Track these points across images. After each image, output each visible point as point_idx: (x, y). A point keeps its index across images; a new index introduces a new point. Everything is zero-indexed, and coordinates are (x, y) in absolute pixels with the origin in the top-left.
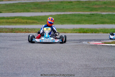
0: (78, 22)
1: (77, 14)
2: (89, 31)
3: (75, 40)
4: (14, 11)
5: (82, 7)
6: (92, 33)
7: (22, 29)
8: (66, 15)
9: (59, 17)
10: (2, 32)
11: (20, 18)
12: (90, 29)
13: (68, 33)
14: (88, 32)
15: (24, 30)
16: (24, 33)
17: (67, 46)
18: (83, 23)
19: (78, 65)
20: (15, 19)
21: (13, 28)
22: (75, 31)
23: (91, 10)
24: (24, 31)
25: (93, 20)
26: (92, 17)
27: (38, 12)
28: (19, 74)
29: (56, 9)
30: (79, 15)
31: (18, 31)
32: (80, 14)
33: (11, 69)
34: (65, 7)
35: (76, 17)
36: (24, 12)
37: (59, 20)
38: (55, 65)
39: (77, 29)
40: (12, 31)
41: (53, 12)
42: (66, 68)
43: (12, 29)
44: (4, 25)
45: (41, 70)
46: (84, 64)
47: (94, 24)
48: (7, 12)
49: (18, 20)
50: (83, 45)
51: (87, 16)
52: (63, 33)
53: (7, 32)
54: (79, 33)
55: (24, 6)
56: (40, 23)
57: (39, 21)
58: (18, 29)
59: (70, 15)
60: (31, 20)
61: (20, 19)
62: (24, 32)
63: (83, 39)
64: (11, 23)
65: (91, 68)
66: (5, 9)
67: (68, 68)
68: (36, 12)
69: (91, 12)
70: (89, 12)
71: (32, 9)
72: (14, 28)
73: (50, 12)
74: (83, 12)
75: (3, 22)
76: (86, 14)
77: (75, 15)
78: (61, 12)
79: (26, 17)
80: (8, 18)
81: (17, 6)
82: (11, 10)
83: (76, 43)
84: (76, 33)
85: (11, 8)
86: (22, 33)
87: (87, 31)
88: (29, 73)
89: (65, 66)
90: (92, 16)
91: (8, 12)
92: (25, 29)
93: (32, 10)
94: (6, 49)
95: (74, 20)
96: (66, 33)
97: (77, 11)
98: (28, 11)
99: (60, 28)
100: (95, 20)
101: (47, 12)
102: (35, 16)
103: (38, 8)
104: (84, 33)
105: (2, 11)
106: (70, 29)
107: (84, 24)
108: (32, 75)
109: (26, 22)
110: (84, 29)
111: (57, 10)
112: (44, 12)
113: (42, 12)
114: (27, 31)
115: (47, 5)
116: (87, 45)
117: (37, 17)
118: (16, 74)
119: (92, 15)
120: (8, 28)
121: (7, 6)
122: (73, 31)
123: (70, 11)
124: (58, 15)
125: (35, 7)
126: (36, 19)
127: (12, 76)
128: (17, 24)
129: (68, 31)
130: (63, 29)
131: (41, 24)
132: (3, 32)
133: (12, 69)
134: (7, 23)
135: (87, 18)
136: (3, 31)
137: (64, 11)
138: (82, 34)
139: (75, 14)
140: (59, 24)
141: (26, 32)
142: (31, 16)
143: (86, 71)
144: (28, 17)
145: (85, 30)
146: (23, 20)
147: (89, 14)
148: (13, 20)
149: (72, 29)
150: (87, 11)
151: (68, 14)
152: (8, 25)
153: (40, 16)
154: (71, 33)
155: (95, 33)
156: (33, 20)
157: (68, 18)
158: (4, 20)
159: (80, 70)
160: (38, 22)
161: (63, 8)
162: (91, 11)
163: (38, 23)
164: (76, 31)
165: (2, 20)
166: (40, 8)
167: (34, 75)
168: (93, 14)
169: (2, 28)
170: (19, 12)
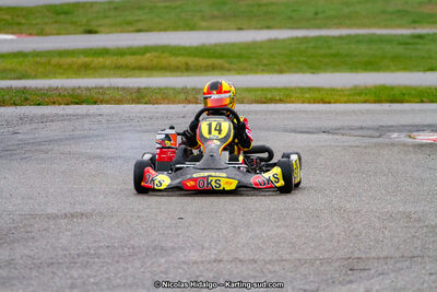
0: (370, 65)
1: (364, 36)
2: (410, 94)
3: (362, 128)
4: (140, 25)
5: (384, 12)
6: (422, 102)
7: (174, 89)
8: (326, 39)
9: (303, 47)
10: (102, 102)
11: (163, 52)
12: (415, 89)
13: (335, 102)
14: (406, 97)
15: (180, 93)
16: (180, 105)
17: (338, 149)
18: (386, 69)
19: (378, 214)
20: (148, 55)
21: (142, 86)
22: (360, 94)
23: (414, 22)
24: (182, 97)
25: (423, 58)
26: (419, 47)
27: (227, 29)
28: (173, 248)
29: (291, 18)
30: (371, 40)
31: (159, 97)
32: (374, 34)
33: (141, 231)
34: (324, 12)
35: (363, 48)
36: (176, 29)
37: (302, 59)
38: (299, 218)
39: (366, 88)
40: (139, 96)
41: (281, 28)
42: (337, 226)
43: (139, 90)
44: (107, 76)
45: (250, 235)
46: (399, 212)
47: (425, 71)
48: (117, 32)
49: (159, 57)
50: (393, 145)
51: (400, 44)
52: (319, 102)
53: (119, 102)
54: (375, 102)
55: (176, 8)
56: (235, 70)
57: (231, 63)
58: (160, 89)
59: (341, 38)
60: (204, 57)
61: (165, 55)
62: (179, 102)
63: (390, 123)
64: (134, 69)
65: (427, 226)
66: (107, 21)
67: (346, 226)
68: (220, 29)
69: (415, 28)
70: (408, 28)
71: (203, 18)
72: (146, 88)
73: (268, 28)
74: (386, 27)
75: (104, 67)
76: (396, 36)
77: (358, 40)
78: (308, 28)
79: (185, 48)
80: (121, 52)
81: (151, 8)
82: (129, 23)
83: (366, 140)
84: (365, 102)
85: (130, 18)
86: (174, 103)
87: (404, 94)
88: (207, 245)
89: (334, 222)
90: (418, 44)
91: (122, 32)
92: (184, 90)
93: (204, 24)
94: (119, 162)
95: (356, 56)
96: (329, 103)
97: (363, 26)
98: (193, 28)
99: (309, 85)
100: (430, 57)
101: (256, 28)
102: (216, 45)
103: (225, 17)
104: (392, 102)
105: (99, 26)
106: (342, 90)
107: (392, 71)
108: (220, 252)
109: (187, 64)
110: (392, 88)
111: (293, 22)
112: (249, 28)
113: (240, 29)
114: (190, 97)
115: (260, 6)
116: (405, 145)
117: (223, 46)
118: (162, 249)
119: (418, 40)
120: (124, 89)
121: (116, 9)
122: (355, 94)
123: (339, 26)
124: (297, 38)
125: (216, 13)
126: (221, 56)
127: (147, 255)
128: (155, 73)
129: (336, 97)
130: (319, 90)
131: (239, 74)
132: (107, 102)
133: (146, 231)
134: (120, 69)
135: (400, 50)
136: (107, 97)
137: (319, 27)
138: (386, 106)
139: (357, 36)
140: (304, 72)
141: (189, 102)
142: (204, 45)
143: (409, 235)
144: (190, 47)
145: (397, 92)
146: (173, 59)
147: (407, 36)
148: (138, 57)
149: (351, 90)
150: (400, 26)
151: (334, 37)
152: (121, 76)
153: (233, 44)
154: (345, 102)
155: (432, 102)
156: (210, 57)
157: (332, 51)
158: (108, 61)
159: (386, 232)
160: (226, 65)
161: (316, 14)
162: (416, 25)
163: (229, 70)
164: (366, 94)
165: (101, 59)
166: (235, 16)
167: (224, 253)
168: (420, 37)
169: (102, 88)
170: (160, 30)
